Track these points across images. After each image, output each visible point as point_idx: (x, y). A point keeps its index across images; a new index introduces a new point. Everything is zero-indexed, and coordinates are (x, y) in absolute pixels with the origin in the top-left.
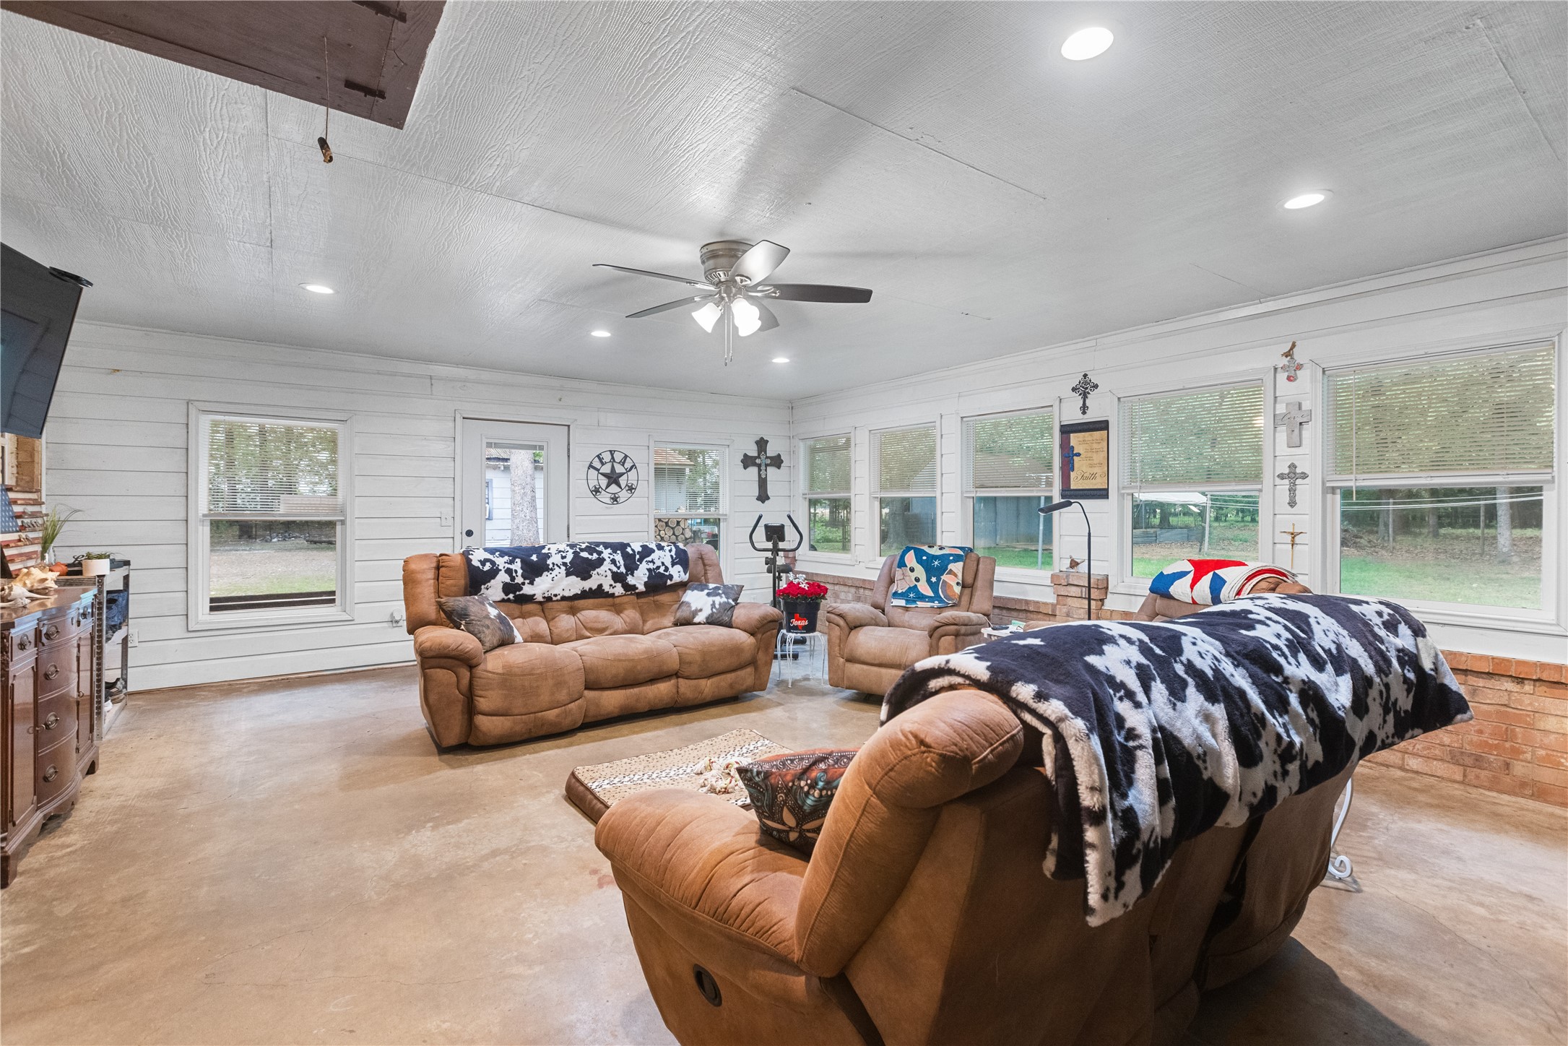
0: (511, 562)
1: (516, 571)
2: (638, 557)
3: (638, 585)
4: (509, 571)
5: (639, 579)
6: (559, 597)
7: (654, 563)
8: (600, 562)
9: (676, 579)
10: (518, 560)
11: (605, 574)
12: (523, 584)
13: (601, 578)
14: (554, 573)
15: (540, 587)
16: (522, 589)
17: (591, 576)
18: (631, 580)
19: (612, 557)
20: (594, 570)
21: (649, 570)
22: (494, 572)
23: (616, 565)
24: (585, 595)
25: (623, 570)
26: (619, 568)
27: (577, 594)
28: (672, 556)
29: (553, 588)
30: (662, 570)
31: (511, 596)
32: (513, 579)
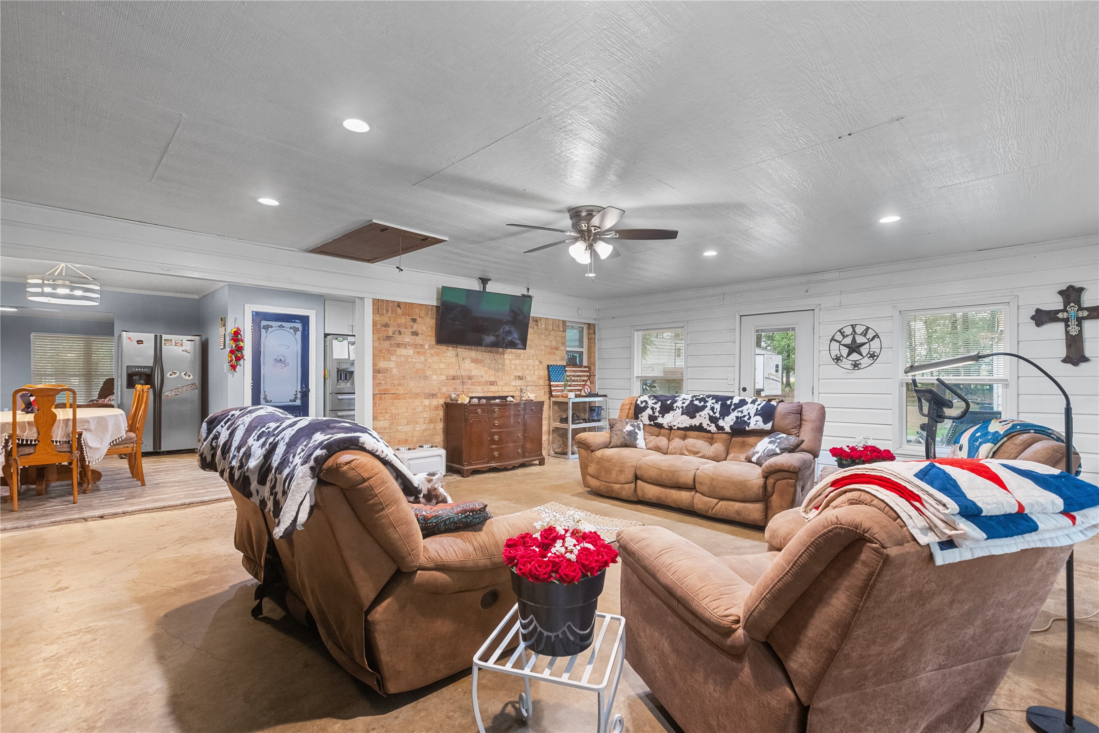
0: (656, 403)
1: (656, 409)
2: (733, 407)
3: (725, 427)
4: (652, 408)
5: (727, 423)
6: (675, 428)
7: (742, 413)
8: (704, 408)
9: (752, 426)
10: (660, 403)
11: (705, 416)
12: (659, 416)
13: (703, 419)
14: (676, 412)
15: (666, 420)
16: (657, 419)
17: (695, 417)
18: (721, 423)
19: (713, 405)
20: (698, 413)
21: (737, 417)
22: (645, 408)
23: (713, 411)
24: (692, 428)
25: (718, 415)
26: (715, 413)
27: (686, 427)
28: (757, 409)
29: (673, 421)
30: (746, 419)
31: (652, 423)
32: (654, 413)
